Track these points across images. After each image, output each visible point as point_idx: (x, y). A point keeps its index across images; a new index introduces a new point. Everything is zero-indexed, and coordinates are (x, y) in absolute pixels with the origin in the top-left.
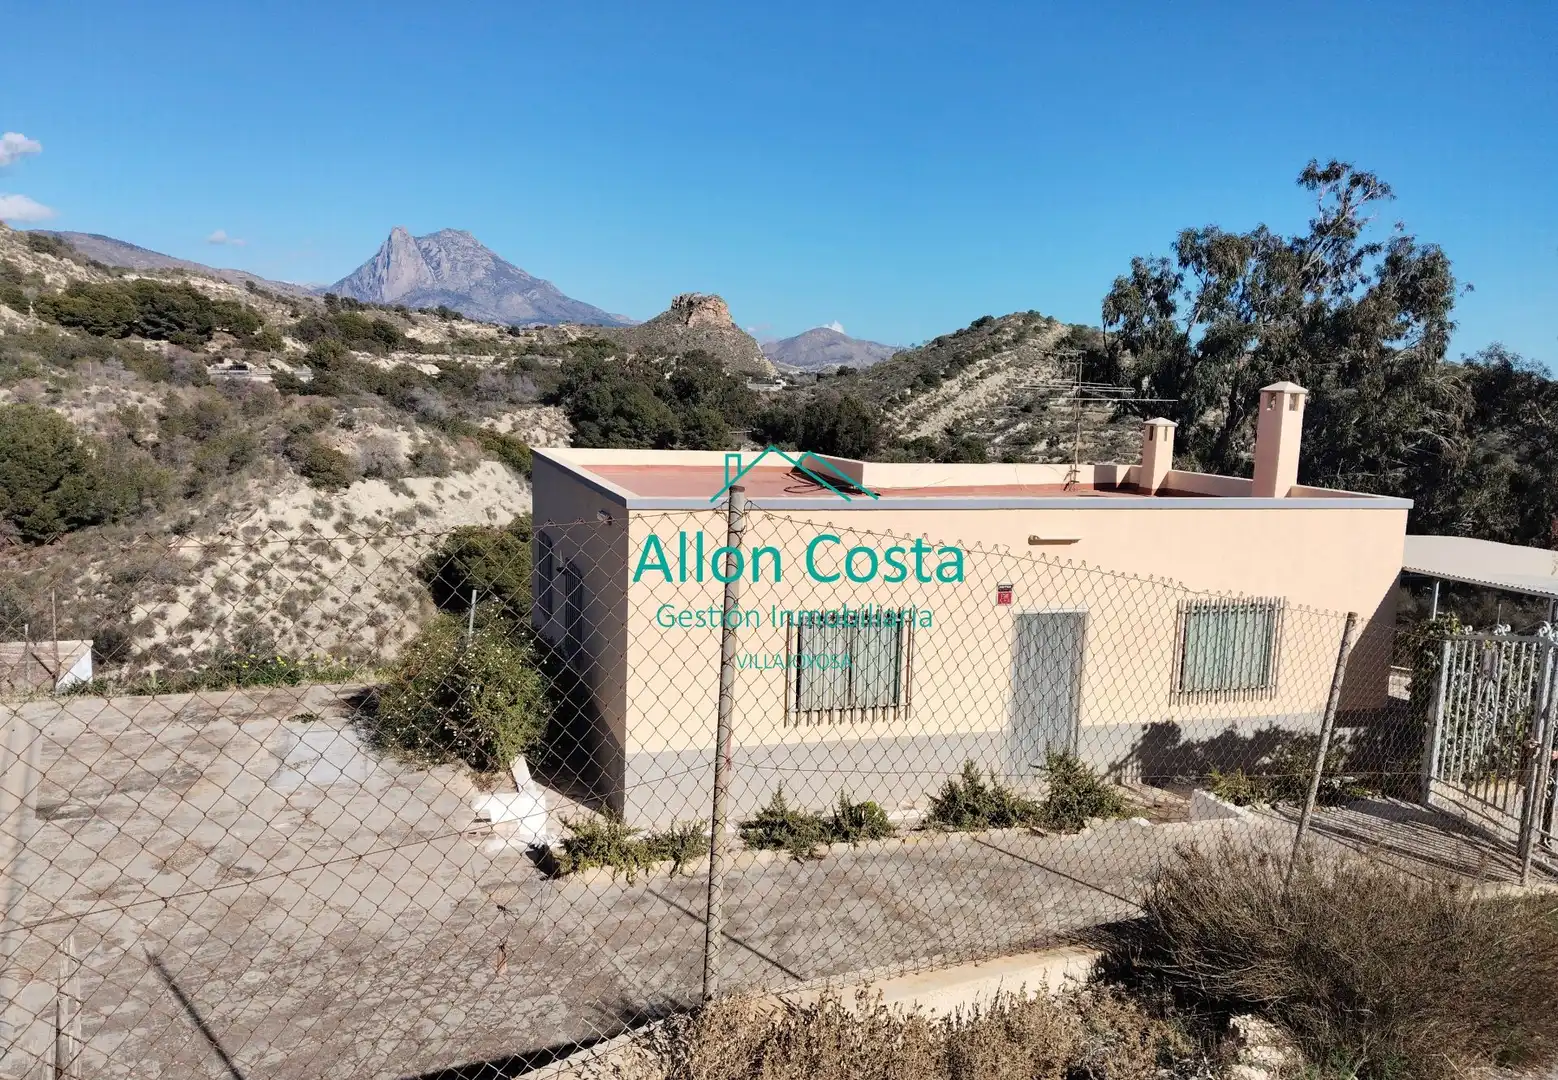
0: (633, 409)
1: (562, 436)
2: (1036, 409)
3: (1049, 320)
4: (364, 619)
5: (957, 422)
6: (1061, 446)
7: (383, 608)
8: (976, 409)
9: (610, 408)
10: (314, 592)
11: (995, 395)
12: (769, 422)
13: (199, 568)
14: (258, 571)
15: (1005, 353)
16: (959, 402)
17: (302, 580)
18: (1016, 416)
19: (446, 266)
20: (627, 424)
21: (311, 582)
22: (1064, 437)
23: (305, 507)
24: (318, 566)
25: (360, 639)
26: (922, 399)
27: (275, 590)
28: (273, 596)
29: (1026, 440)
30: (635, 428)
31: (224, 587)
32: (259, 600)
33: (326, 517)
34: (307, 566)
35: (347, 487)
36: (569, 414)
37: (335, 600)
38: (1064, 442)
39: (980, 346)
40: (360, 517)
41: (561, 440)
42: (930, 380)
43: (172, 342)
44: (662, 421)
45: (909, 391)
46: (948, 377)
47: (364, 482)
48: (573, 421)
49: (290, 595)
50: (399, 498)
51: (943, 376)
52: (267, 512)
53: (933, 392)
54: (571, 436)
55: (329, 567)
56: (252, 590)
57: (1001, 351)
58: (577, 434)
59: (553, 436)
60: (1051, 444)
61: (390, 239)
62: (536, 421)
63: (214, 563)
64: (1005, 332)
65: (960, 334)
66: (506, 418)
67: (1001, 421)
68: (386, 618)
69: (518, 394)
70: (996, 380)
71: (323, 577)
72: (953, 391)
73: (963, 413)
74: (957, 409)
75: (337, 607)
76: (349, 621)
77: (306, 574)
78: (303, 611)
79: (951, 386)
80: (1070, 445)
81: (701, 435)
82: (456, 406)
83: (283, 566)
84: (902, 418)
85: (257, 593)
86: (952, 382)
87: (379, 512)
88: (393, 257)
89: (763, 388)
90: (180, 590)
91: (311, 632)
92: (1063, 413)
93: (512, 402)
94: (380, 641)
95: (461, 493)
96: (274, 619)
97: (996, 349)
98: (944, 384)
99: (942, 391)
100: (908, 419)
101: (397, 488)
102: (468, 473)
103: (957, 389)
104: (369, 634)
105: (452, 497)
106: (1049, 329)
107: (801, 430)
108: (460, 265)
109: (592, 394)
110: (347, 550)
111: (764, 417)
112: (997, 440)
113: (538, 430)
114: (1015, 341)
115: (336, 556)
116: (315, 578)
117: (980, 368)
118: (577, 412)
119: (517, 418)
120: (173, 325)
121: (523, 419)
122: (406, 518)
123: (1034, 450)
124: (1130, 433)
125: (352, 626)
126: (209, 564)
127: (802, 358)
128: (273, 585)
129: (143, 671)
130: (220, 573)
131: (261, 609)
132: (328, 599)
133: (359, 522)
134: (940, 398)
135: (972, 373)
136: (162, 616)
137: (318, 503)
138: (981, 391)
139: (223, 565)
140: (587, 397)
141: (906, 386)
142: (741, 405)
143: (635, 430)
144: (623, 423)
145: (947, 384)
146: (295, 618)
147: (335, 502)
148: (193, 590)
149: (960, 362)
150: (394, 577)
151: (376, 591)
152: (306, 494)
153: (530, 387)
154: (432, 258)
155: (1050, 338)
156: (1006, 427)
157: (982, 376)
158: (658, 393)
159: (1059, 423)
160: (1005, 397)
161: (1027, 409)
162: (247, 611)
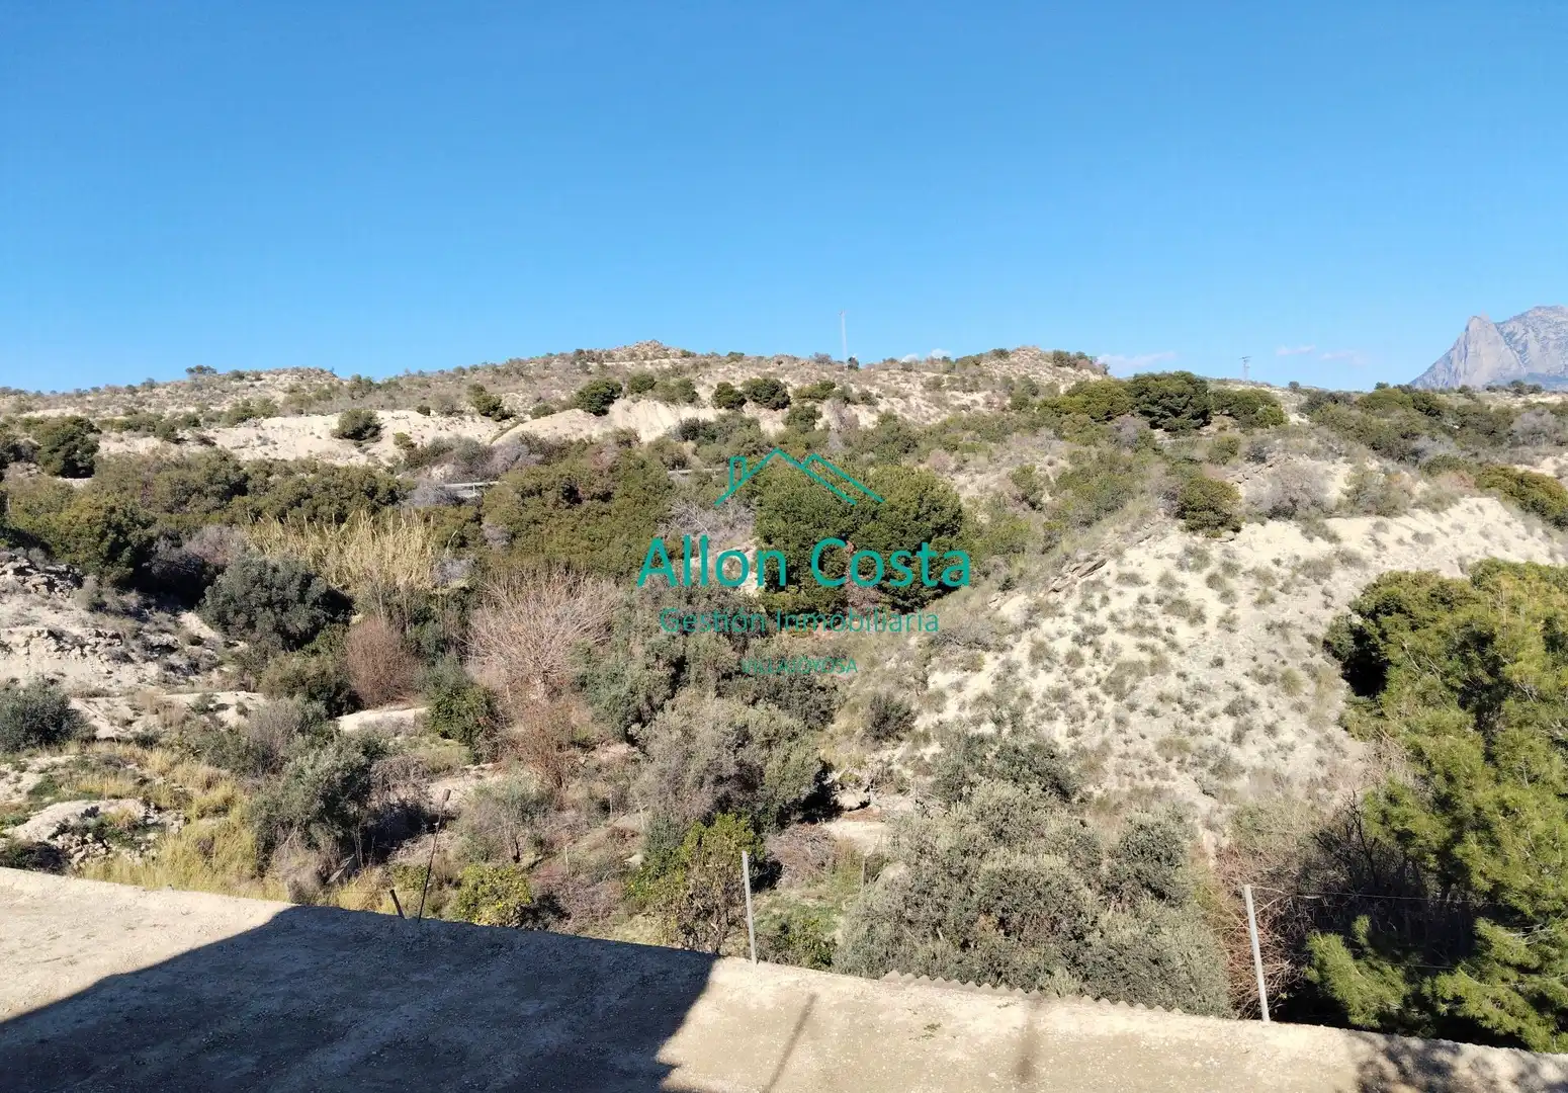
4: (1221, 704)
7: (1251, 688)
10: (1153, 664)
13: (1015, 631)
14: (1088, 636)
17: (1143, 648)
19: (1534, 347)
21: (1153, 651)
23: (1171, 556)
24: (1169, 630)
25: (1208, 732)
27: (1105, 660)
28: (1099, 667)
31: (1041, 654)
32: (1080, 673)
33: (1197, 568)
34: (1154, 631)
35: (1237, 530)
37: (1182, 676)
40: (1248, 567)
43: (1166, 430)
47: (1263, 524)
49: (1120, 667)
50: (1314, 544)
52: (1119, 563)
55: (1184, 632)
56: (1074, 659)
61: (1467, 329)
63: (1035, 625)
68: (1254, 704)
71: (1173, 646)
75: (1184, 685)
76: (1197, 707)
77: (1149, 640)
78: (1133, 688)
82: (1476, 454)
83: (1123, 630)
85: (1081, 663)
87: (1277, 562)
88: (1471, 349)
90: (988, 657)
91: (1135, 719)
94: (1238, 738)
95: (1417, 536)
96: (1092, 698)
101: (1312, 529)
102: (1435, 511)
104: (1226, 725)
105: (1401, 542)
108: (1551, 344)
110: (1214, 608)
115: (1198, 617)
116: (1161, 645)
120: (1167, 413)
122: (1317, 571)
125: (1198, 714)
126: (1027, 625)
128: (1104, 654)
129: (919, 754)
130: (1039, 637)
131: (1078, 684)
132: (1173, 674)
133: (1244, 574)
136: (959, 687)
137: (1189, 552)
139: (1048, 626)
146: (1120, 697)
147: (1215, 550)
148: (1002, 657)
150: (1281, 648)
151: (1249, 666)
152: (1176, 539)
154: (1516, 342)
162: (1061, 685)
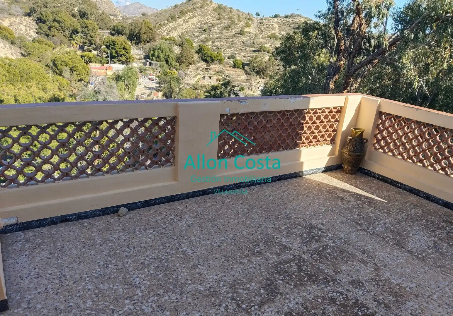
0: (60, 19)
1: (32, 29)
2: (208, 31)
5: (183, 34)
6: (216, 43)
8: (189, 30)
9: (51, 18)
11: (195, 25)
12: (116, 28)
16: (184, 26)
18: (202, 32)
20: (58, 25)
22: (217, 40)
26: (171, 24)
29: (205, 41)
30: (62, 27)
36: (35, 20)
39: (189, 8)
41: (32, 31)
42: (173, 19)
44: (72, 25)
45: (166, 22)
46: (179, 18)
48: (37, 24)
51: (177, 17)
53: (174, 22)
54: (36, 29)
57: (196, 10)
58: (38, 28)
59: (28, 29)
60: (213, 43)
62: (21, 23)
64: (197, 4)
65: (182, 4)
66: (7, 20)
67: (197, 34)
69: (13, 12)
70: (195, 20)
73: (184, 31)
74: (182, 29)
79: (180, 21)
80: (219, 43)
81: (88, 30)
84: (164, 31)
86: (181, 20)
89: (115, 18)
92: (216, 32)
93: (10, 14)
97: (194, 9)
99: (177, 22)
100: (166, 32)
103: (182, 22)
106: (211, 4)
107: (128, 32)
109: (43, 13)
111: (114, 26)
112: (196, 40)
113: (22, 26)
114: (201, 7)
117: (190, 15)
118: (38, 20)
119: (12, 21)
121: (15, 21)
123: (207, 44)
124: (237, 40)
127: (131, 12)
134: (176, 25)
135: (187, 17)
138: (190, 23)
140: (41, 14)
141: (165, 20)
142: (105, 21)
143: (62, 28)
144: (56, 25)
145: (179, 20)
149: (183, 13)
153: (19, 9)
156: (199, 36)
157: (190, 18)
158: (73, 15)
159: (215, 36)
160: (198, 26)
161: (205, 31)
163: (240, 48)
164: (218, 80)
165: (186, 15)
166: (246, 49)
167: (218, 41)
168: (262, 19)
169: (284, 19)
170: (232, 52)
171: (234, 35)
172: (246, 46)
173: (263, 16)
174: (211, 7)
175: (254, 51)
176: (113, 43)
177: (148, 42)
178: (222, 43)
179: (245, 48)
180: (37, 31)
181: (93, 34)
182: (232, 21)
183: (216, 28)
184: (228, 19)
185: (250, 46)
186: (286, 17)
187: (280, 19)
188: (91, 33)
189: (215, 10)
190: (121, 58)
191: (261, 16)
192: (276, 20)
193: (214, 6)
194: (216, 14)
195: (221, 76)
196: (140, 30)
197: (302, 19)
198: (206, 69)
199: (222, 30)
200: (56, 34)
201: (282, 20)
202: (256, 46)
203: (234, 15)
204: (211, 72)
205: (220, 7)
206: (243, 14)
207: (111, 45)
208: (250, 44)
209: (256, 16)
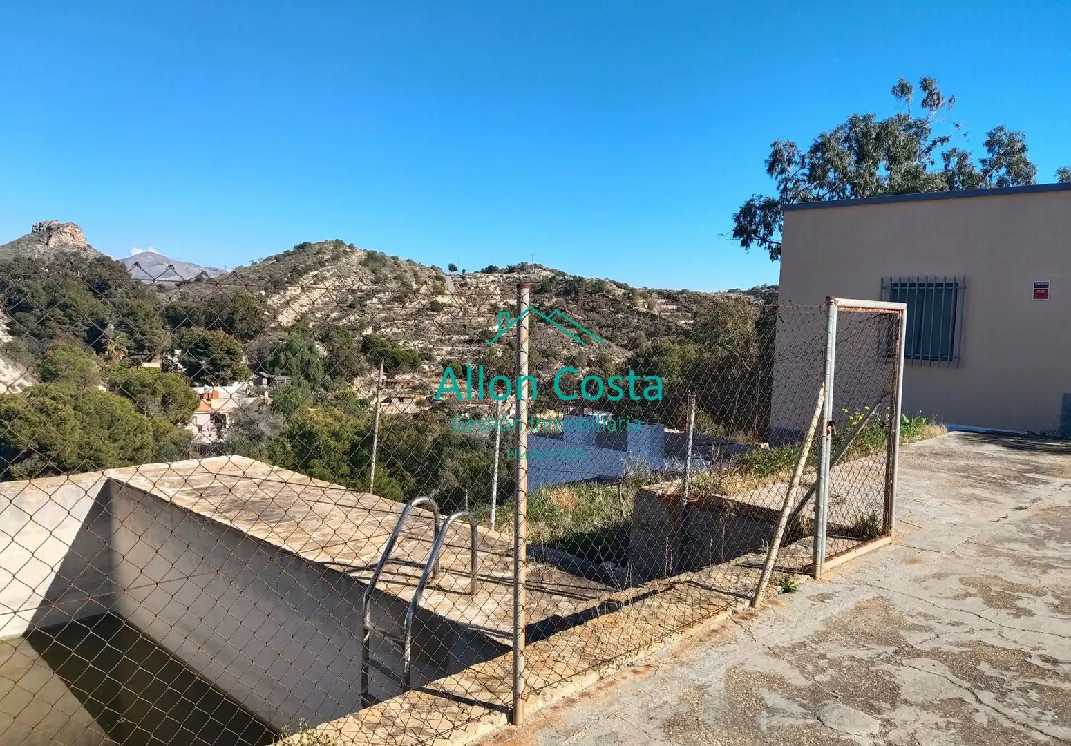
2: (358, 306)
3: (351, 246)
5: (303, 315)
6: (383, 330)
8: (315, 306)
11: (327, 296)
15: (328, 267)
16: (302, 301)
18: (345, 310)
20: (62, 313)
22: (383, 324)
26: (275, 298)
30: (70, 317)
38: (384, 328)
39: (310, 262)
42: (278, 285)
44: (94, 310)
45: (263, 293)
46: (291, 283)
51: (287, 282)
53: (282, 293)
54: (7, 325)
57: (325, 266)
60: (375, 329)
64: (324, 253)
65: (287, 253)
67: (335, 314)
70: (326, 286)
72: (296, 293)
73: (306, 309)
74: (302, 306)
79: (294, 289)
80: (388, 330)
86: (295, 286)
92: (377, 309)
97: (321, 264)
98: (289, 288)
99: (288, 293)
103: (298, 292)
106: (352, 252)
109: (26, 290)
114: (334, 260)
117: (313, 276)
118: (11, 305)
123: (364, 333)
124: (427, 322)
134: (288, 298)
135: (308, 279)
138: (316, 293)
141: (261, 289)
143: (71, 319)
144: (58, 312)
145: (291, 288)
149: (296, 274)
155: (354, 258)
156: (340, 318)
157: (315, 282)
159: (377, 315)
160: (334, 297)
161: (351, 306)
163: (437, 337)
164: (419, 403)
165: (305, 276)
166: (450, 339)
167: (388, 326)
168: (463, 278)
169: (508, 275)
170: (421, 346)
171: (418, 313)
172: (449, 332)
173: (464, 271)
174: (354, 257)
175: (470, 342)
176: (204, 343)
177: (251, 337)
178: (395, 330)
179: (447, 337)
180: (9, 329)
181: (146, 327)
182: (404, 284)
183: (375, 300)
184: (394, 281)
185: (458, 333)
186: (511, 270)
187: (500, 274)
188: (141, 326)
189: (364, 263)
190: (221, 373)
191: (460, 272)
192: (492, 278)
193: (359, 255)
194: (367, 270)
195: (425, 395)
196: (232, 314)
197: (544, 273)
198: (388, 383)
199: (389, 302)
200: (58, 332)
201: (505, 276)
202: (471, 332)
203: (405, 271)
204: (398, 388)
205: (371, 256)
206: (422, 268)
207: (200, 347)
208: (456, 329)
209: (448, 272)
